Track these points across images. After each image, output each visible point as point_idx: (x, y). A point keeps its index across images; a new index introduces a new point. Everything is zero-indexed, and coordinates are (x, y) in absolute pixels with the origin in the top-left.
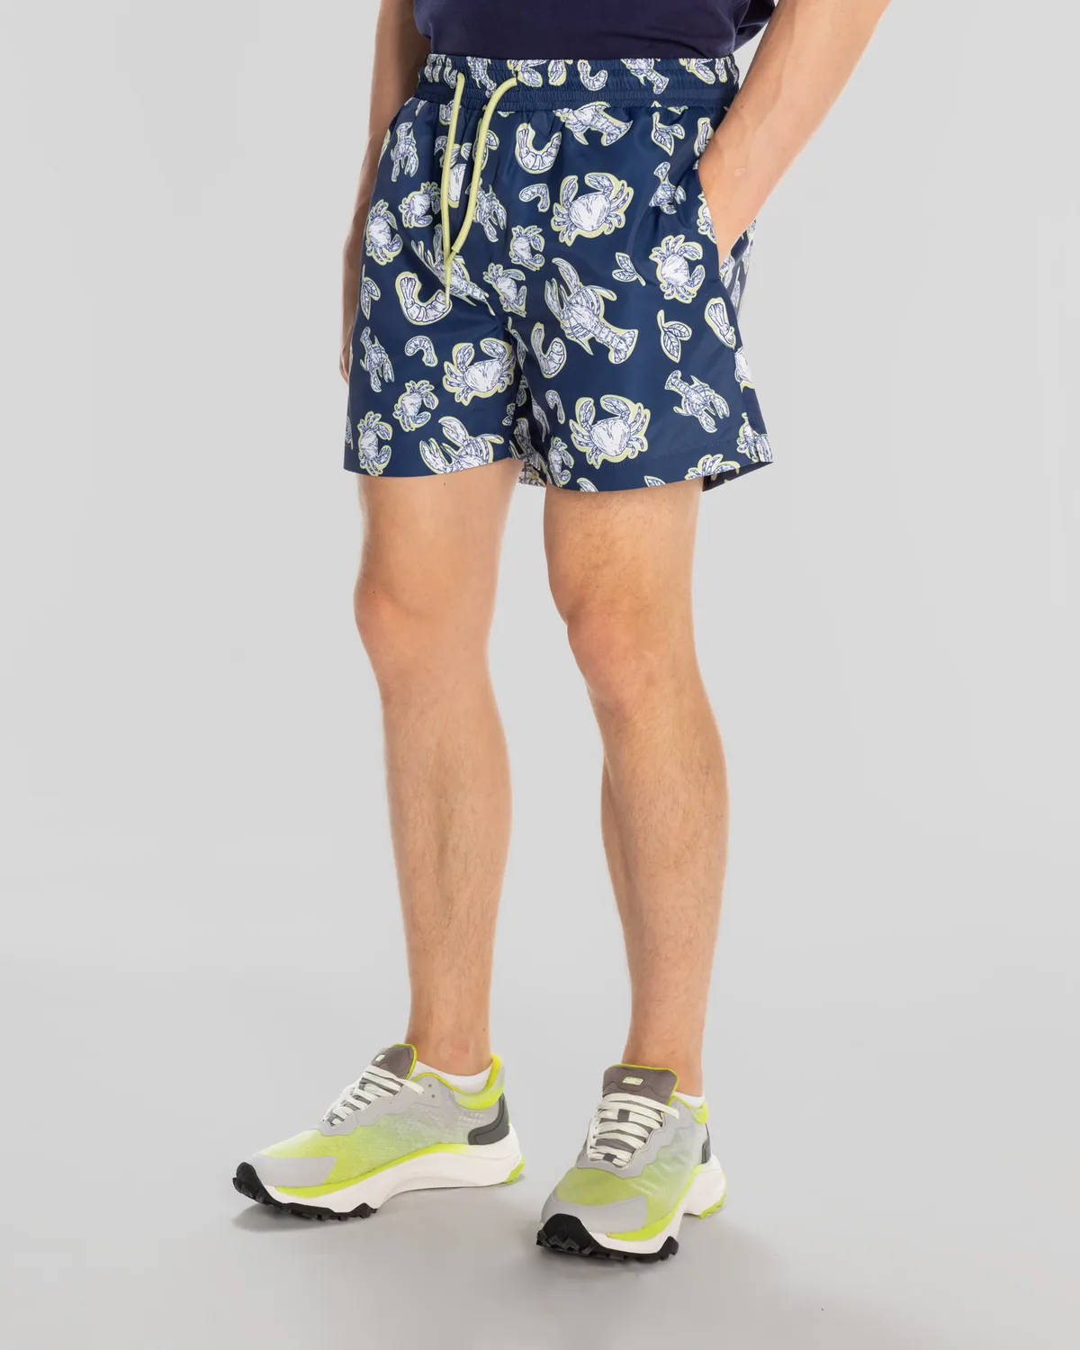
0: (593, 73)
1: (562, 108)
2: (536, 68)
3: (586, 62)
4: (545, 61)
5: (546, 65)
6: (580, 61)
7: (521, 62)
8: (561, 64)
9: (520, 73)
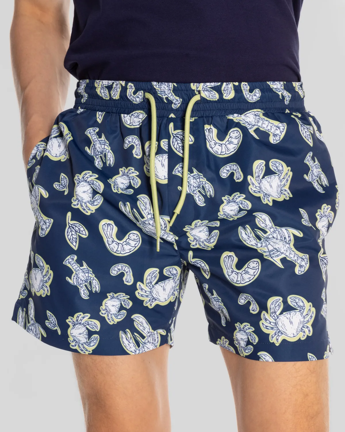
0: (251, 91)
1: (233, 114)
2: (214, 88)
3: (246, 83)
4: (219, 84)
5: (221, 86)
6: (243, 83)
7: (202, 84)
8: (231, 85)
9: (202, 92)
